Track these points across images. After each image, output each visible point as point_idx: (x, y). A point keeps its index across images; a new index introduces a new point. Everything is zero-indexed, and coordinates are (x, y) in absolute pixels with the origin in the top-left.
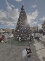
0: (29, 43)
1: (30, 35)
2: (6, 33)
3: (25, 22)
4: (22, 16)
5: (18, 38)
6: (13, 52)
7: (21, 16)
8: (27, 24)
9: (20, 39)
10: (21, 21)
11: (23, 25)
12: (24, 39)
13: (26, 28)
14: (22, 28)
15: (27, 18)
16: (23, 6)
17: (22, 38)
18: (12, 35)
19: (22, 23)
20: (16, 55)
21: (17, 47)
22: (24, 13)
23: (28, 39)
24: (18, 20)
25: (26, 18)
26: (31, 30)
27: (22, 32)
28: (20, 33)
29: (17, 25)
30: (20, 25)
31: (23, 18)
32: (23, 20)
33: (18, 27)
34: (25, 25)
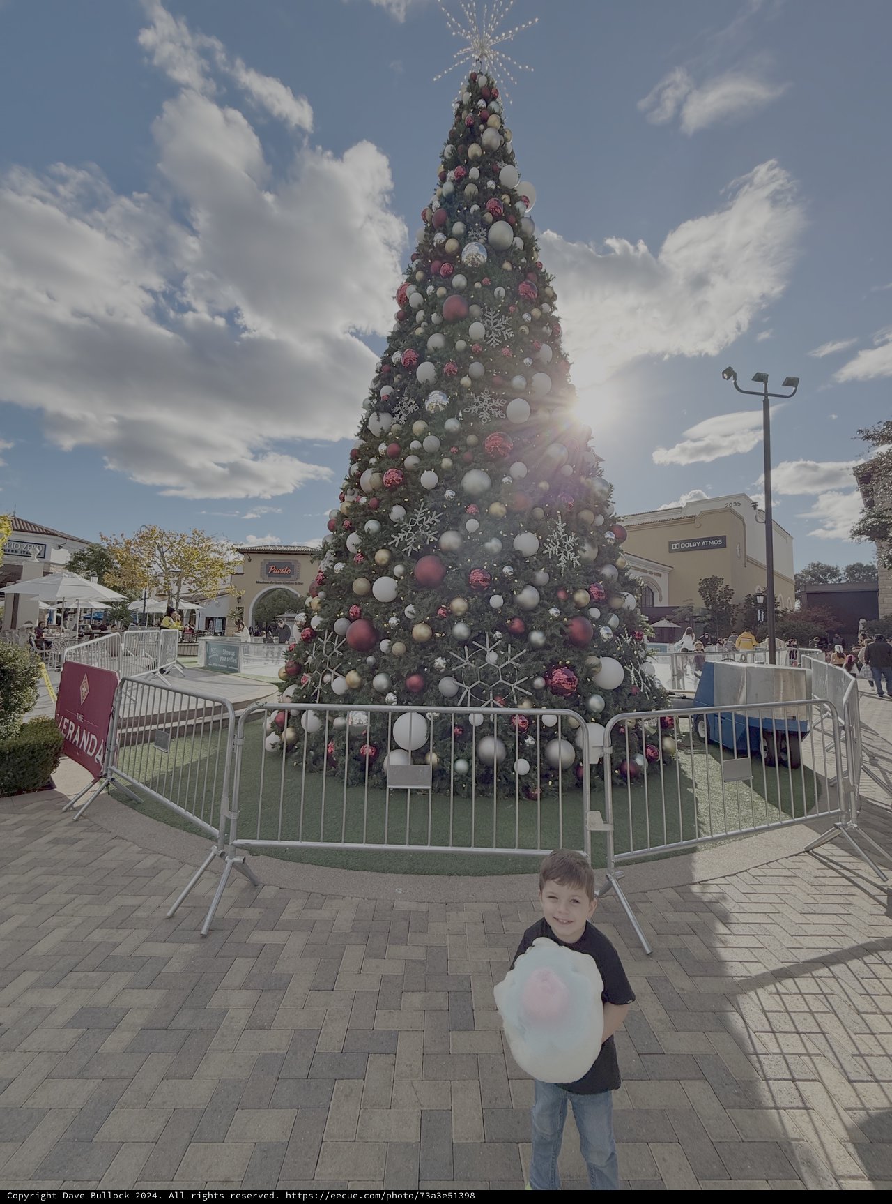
1: (610, 672)
3: (518, 408)
4: (452, 304)
5: (382, 740)
7: (431, 304)
8: (556, 452)
9: (419, 755)
10: (436, 399)
11: (475, 480)
12: (490, 747)
13: (527, 543)
14: (450, 539)
15: (554, 337)
16: (483, 93)
17: (451, 735)
19: (448, 440)
22: (501, 231)
23: (560, 751)
25: (549, 330)
26: (631, 586)
27: (452, 618)
28: (421, 631)
29: (354, 482)
30: (411, 477)
31: (477, 329)
32: (476, 368)
33: (368, 512)
34: (518, 469)
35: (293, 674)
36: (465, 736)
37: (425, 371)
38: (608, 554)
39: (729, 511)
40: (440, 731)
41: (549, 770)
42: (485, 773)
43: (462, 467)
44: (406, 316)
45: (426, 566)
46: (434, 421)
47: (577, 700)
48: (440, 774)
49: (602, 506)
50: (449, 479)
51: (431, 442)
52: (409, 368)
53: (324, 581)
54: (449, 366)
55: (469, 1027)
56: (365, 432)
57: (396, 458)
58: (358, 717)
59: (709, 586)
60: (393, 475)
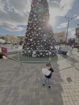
0: (50, 59)
1: (52, 47)
2: (9, 44)
3: (44, 20)
5: (32, 53)
6: (25, 72)
7: (35, 7)
10: (36, 19)
11: (40, 29)
12: (41, 54)
13: (45, 35)
14: (37, 35)
15: (48, 12)
17: (38, 53)
18: (19, 48)
19: (37, 24)
20: (29, 75)
21: (30, 65)
23: (47, 54)
24: (30, 16)
26: (54, 40)
27: (38, 43)
28: (35, 44)
29: (28, 29)
30: (33, 28)
31: (40, 10)
32: (40, 15)
33: (29, 32)
34: (44, 27)
35: (23, 48)
36: (39, 53)
37: (34, 16)
38: (52, 37)
39: (63, 33)
40: (37, 53)
41: (46, 56)
42: (41, 56)
43: (38, 27)
44: (32, 8)
45: (35, 38)
46: (36, 22)
47: (49, 50)
48: (37, 56)
49: (52, 31)
50: (37, 28)
51: (35, 24)
52: (33, 15)
53: (25, 39)
54: (37, 15)
55: (39, 73)
56: (28, 23)
57: (32, 26)
58: (30, 52)
59: (61, 40)
60: (31, 28)
